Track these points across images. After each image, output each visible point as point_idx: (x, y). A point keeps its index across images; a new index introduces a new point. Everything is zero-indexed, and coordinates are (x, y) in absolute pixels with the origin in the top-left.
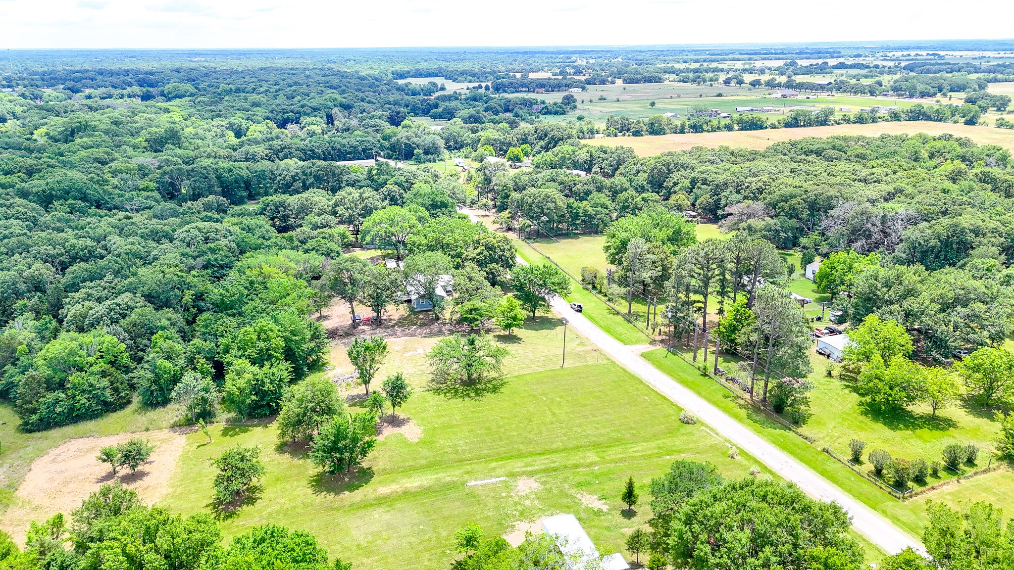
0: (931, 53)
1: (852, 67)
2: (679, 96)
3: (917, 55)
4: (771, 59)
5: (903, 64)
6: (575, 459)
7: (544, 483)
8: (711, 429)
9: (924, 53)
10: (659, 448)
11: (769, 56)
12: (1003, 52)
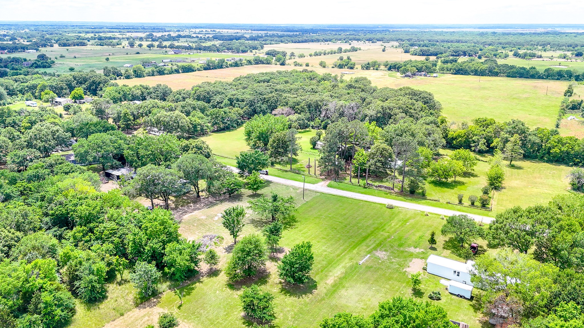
1: (185, 37)
2: (113, 54)
3: (206, 31)
4: (133, 32)
5: (209, 36)
6: (380, 237)
7: (386, 251)
8: (403, 208)
10: (400, 221)
11: (130, 30)
12: (243, 30)
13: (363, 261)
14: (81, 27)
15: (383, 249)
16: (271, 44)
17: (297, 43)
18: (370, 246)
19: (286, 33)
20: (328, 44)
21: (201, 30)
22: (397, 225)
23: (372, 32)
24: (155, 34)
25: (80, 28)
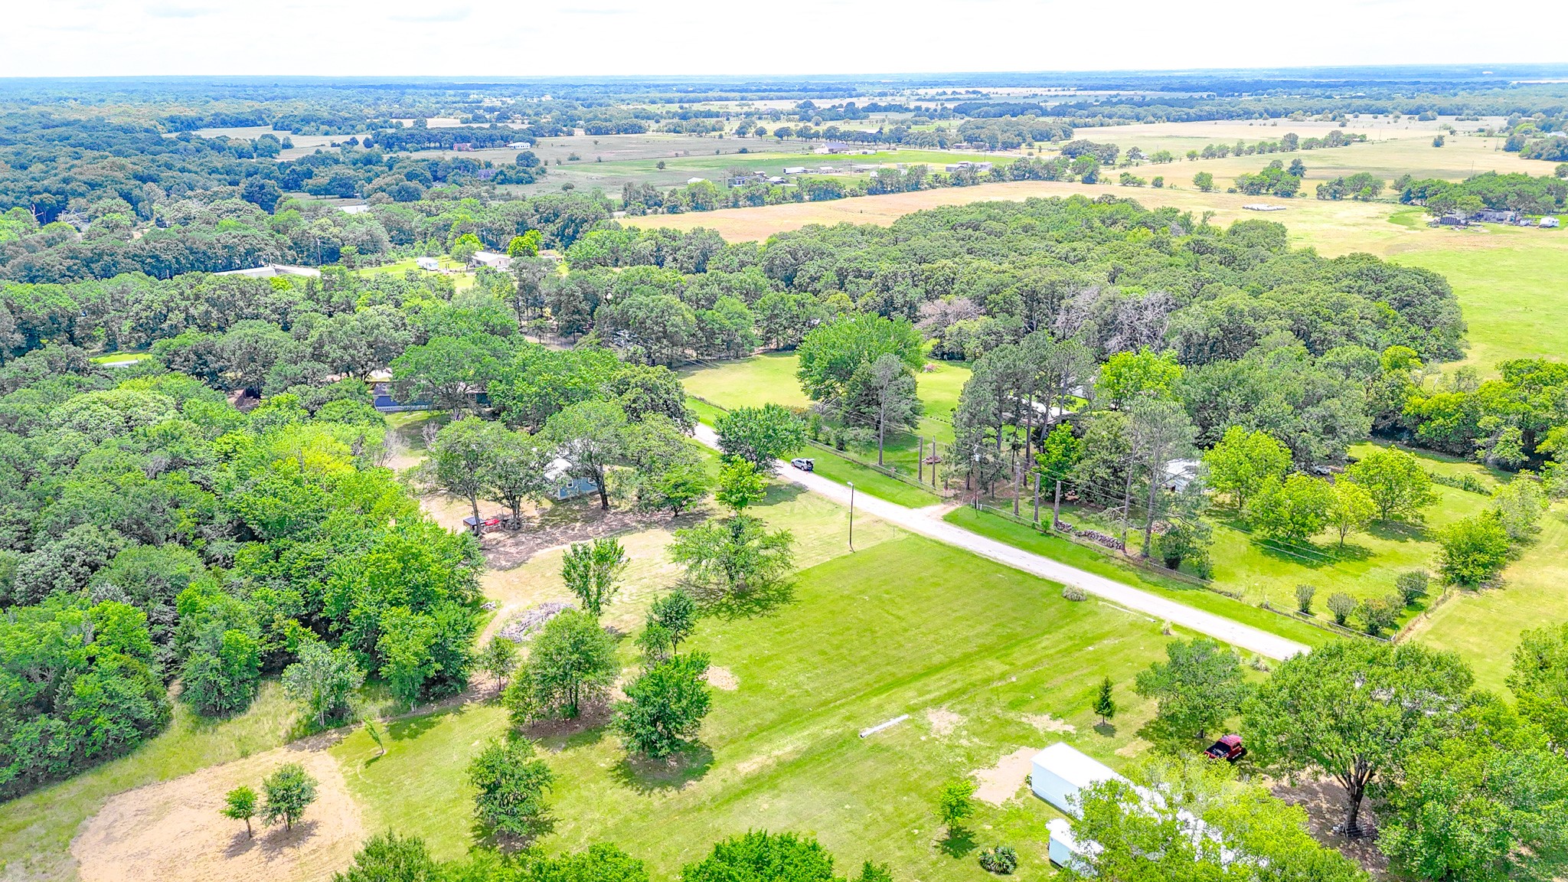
0: (971, 90)
1: (887, 109)
2: (686, 153)
3: (954, 93)
4: (772, 99)
5: (951, 106)
6: (978, 673)
7: (964, 712)
8: (1113, 603)
9: (962, 90)
10: (1070, 638)
11: (766, 94)
12: (1053, 89)
13: (876, 729)
14: (666, 87)
15: (959, 707)
16: (1102, 125)
17: (1183, 121)
18: (929, 692)
19: (1167, 95)
20: (1275, 125)
21: (940, 91)
22: (1053, 647)
23: (1444, 89)
24: (817, 103)
25: (660, 92)
